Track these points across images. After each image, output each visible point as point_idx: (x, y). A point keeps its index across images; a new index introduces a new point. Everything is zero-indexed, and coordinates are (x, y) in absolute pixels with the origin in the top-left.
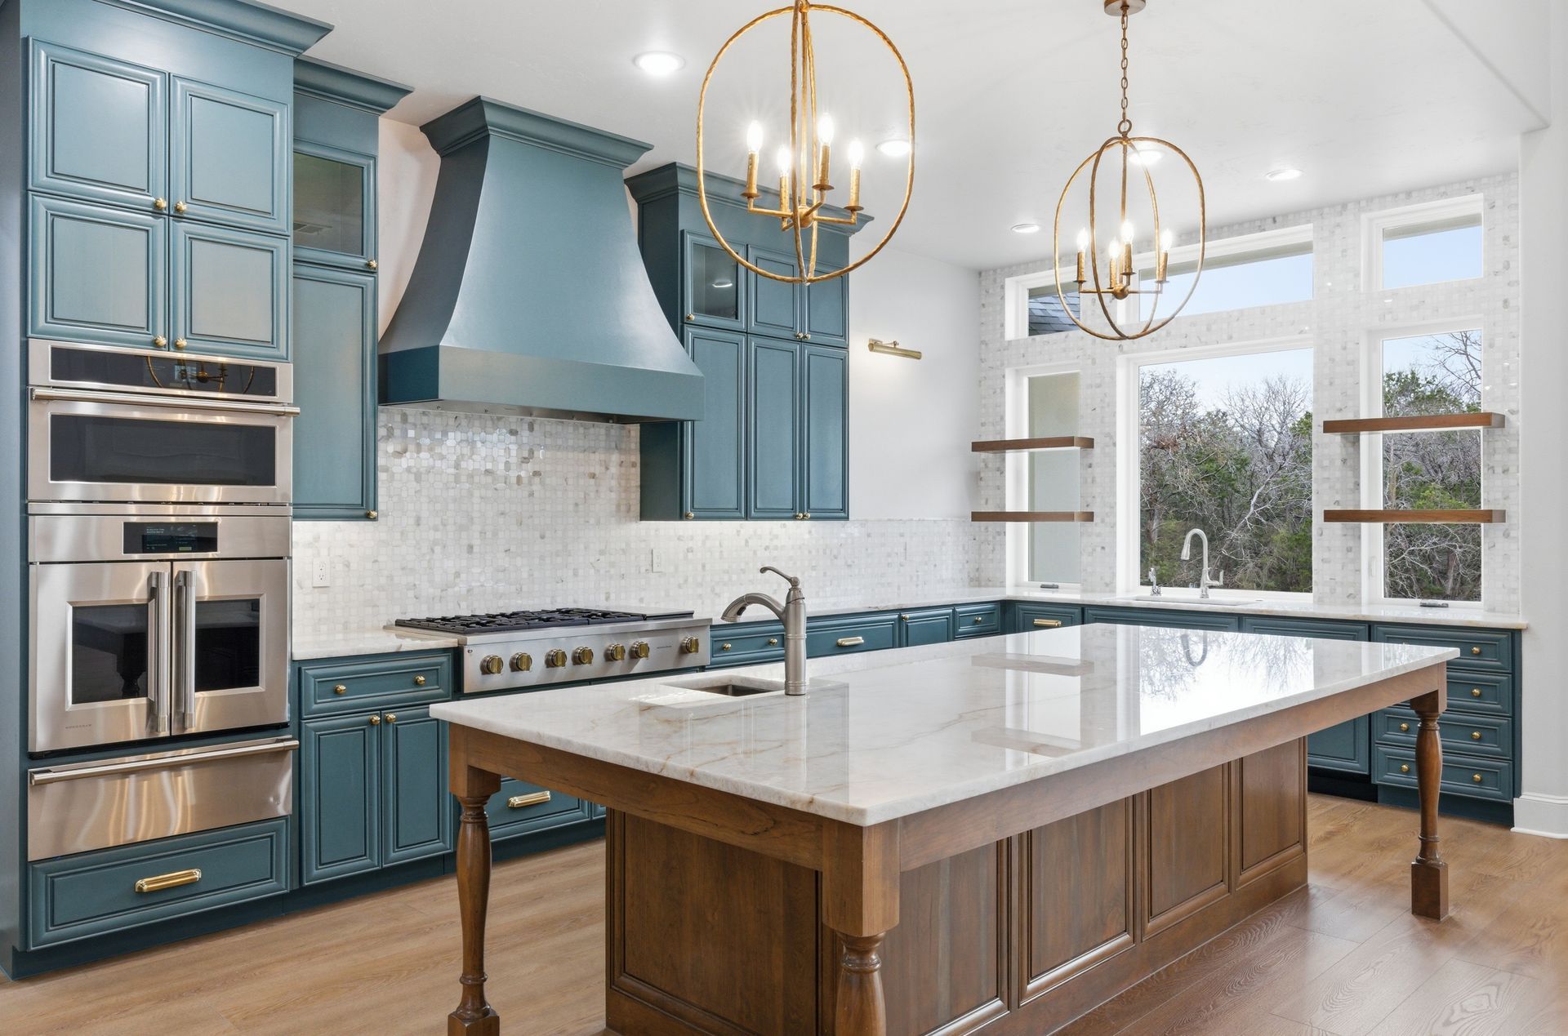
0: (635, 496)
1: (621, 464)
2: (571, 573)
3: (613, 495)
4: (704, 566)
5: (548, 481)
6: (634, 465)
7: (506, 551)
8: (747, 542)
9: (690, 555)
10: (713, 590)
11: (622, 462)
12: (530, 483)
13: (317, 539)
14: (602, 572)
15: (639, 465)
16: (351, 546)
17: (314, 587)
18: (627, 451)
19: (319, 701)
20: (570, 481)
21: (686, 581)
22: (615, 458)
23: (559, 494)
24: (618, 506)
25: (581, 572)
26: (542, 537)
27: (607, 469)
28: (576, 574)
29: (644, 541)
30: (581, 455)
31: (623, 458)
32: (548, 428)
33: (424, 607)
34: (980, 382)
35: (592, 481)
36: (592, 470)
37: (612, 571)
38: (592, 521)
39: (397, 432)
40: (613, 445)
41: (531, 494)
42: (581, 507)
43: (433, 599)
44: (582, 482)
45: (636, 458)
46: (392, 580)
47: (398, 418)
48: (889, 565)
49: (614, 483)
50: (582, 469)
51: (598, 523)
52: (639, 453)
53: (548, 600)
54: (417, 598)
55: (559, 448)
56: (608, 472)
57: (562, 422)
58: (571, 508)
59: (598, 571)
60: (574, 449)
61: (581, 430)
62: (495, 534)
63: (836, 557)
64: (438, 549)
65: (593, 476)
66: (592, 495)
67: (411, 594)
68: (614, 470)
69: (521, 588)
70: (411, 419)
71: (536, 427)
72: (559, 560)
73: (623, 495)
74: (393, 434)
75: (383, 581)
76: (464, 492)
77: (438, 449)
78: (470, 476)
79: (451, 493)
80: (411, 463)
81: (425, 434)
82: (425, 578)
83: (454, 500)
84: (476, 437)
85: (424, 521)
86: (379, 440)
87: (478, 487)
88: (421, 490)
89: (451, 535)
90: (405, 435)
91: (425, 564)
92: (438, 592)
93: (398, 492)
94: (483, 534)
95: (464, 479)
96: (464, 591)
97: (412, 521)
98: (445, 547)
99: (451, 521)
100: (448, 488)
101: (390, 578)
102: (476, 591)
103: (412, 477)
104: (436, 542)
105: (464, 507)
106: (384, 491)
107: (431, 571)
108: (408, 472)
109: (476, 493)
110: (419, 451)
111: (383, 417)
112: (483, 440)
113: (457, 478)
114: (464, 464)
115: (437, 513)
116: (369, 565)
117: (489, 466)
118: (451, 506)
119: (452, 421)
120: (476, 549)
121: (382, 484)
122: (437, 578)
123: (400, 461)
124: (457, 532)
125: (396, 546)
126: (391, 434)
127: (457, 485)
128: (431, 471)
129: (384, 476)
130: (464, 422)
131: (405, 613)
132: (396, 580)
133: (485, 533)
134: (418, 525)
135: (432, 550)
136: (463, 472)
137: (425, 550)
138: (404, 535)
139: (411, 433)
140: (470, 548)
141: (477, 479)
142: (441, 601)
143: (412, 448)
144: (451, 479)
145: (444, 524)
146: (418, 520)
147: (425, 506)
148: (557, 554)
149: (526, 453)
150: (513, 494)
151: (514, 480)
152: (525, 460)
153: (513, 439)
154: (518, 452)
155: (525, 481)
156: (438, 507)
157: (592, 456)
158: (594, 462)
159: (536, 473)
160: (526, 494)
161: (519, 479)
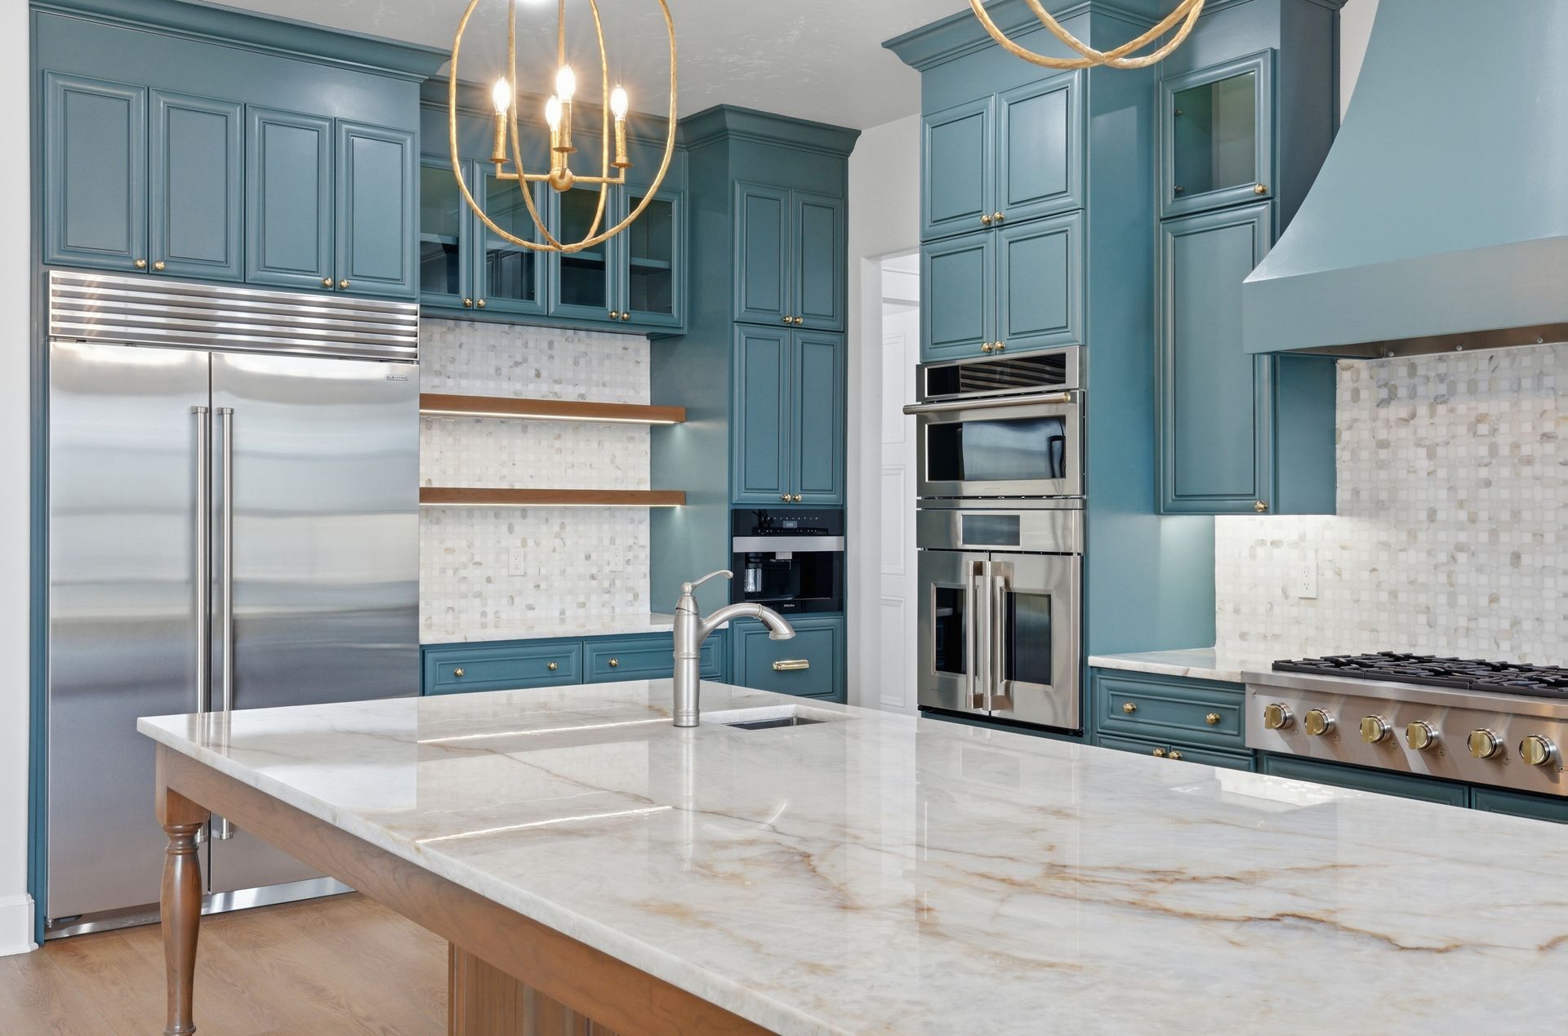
13: (1303, 538)
16: (1343, 548)
17: (1300, 598)
19: (1112, 716)
33: (1443, 641)
39: (1402, 392)
43: (1456, 630)
46: (1396, 597)
47: (1404, 372)
54: (1431, 627)
62: (1561, 538)
64: (1462, 557)
67: (1423, 619)
70: (1421, 371)
74: (1396, 395)
75: (1384, 597)
76: (1505, 472)
77: (1461, 409)
78: (1516, 446)
79: (1484, 473)
80: (1422, 433)
81: (1442, 389)
82: (1443, 599)
83: (1488, 483)
84: (1527, 383)
85: (1441, 516)
86: (1378, 406)
87: (1529, 461)
88: (1435, 471)
89: (1484, 537)
90: (1413, 395)
91: (1442, 578)
92: (1463, 622)
93: (1403, 474)
94: (1539, 535)
95: (1504, 451)
96: (1506, 624)
97: (1423, 516)
98: (1473, 554)
99: (1483, 516)
100: (1479, 465)
101: (1394, 594)
102: (1527, 625)
103: (1422, 452)
104: (1460, 548)
105: (1505, 494)
106: (1383, 474)
107: (1452, 589)
108: (1419, 445)
109: (1526, 471)
110: (1433, 414)
111: (1383, 373)
112: (1538, 387)
113: (1493, 450)
114: (1504, 428)
115: (1461, 504)
116: (1365, 575)
117: (1549, 427)
118: (1484, 493)
119: (1484, 365)
120: (1526, 559)
121: (1381, 465)
122: (1462, 600)
123: (1404, 432)
124: (1494, 533)
125: (1401, 551)
126: (1392, 397)
127: (1494, 461)
128: (1452, 441)
129: (1383, 454)
130: (1504, 363)
131: (1415, 646)
132: (1402, 597)
133: (1542, 535)
134: (1433, 521)
135: (1454, 559)
136: (1504, 441)
137: (1443, 557)
138: (1412, 535)
139: (1421, 390)
140: (1516, 557)
141: (1526, 450)
142: (1467, 636)
143: (1423, 411)
144: (1483, 451)
145: (1473, 520)
146: (1432, 515)
147: (1443, 494)
156: (1462, 494)
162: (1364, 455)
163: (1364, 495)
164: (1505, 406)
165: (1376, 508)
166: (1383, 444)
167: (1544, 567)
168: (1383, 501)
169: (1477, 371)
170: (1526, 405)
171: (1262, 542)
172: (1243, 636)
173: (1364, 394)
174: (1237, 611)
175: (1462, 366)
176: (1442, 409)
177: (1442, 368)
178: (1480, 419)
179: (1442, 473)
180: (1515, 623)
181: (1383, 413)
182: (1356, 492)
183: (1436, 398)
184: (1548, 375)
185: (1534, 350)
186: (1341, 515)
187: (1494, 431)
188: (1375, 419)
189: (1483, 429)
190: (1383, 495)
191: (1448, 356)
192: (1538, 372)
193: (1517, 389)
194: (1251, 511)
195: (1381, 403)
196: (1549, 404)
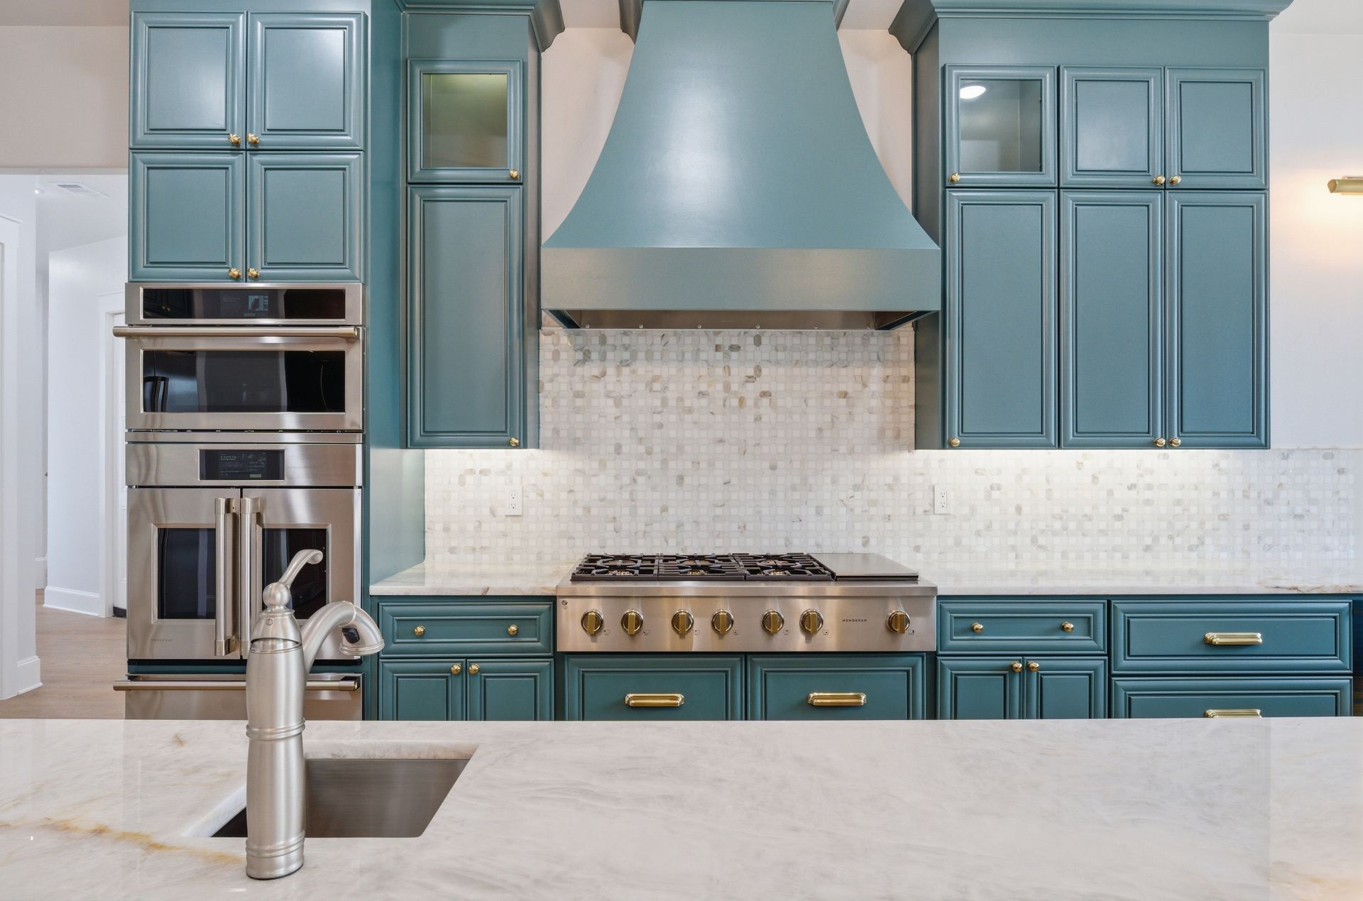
0: (909, 418)
1: (886, 379)
2: (812, 511)
3: (874, 418)
4: (1019, 509)
5: (780, 403)
6: (905, 380)
7: (725, 484)
8: (1095, 478)
9: (996, 494)
10: (1034, 540)
11: (888, 377)
12: (756, 405)
13: (509, 467)
14: (858, 511)
15: (913, 380)
16: (545, 475)
17: (507, 516)
18: (897, 363)
19: (398, 641)
20: (812, 402)
21: (989, 527)
22: (877, 372)
23: (796, 417)
24: (882, 431)
25: (827, 511)
26: (773, 468)
27: (865, 385)
28: (819, 510)
29: (922, 474)
30: (828, 371)
31: (889, 371)
32: (781, 341)
33: (626, 542)
35: (843, 402)
36: (843, 388)
37: (873, 511)
38: (843, 449)
39: (594, 356)
40: (874, 356)
41: (758, 419)
42: (827, 433)
43: (636, 533)
44: (827, 403)
45: (909, 370)
46: (589, 511)
47: (596, 340)
49: (874, 403)
50: (827, 387)
51: (851, 451)
52: (913, 363)
53: (781, 542)
54: (617, 532)
55: (797, 362)
56: (867, 389)
57: (800, 332)
58: (813, 434)
59: (852, 510)
60: (816, 363)
61: (827, 341)
62: (711, 465)
63: (1268, 503)
64: (641, 480)
65: (845, 395)
66: (843, 418)
67: (610, 526)
68: (874, 386)
69: (745, 527)
70: (610, 341)
71: (764, 340)
72: (796, 495)
73: (889, 418)
74: (590, 358)
75: (579, 511)
76: (673, 418)
77: (641, 371)
78: (680, 399)
79: (657, 418)
80: (610, 387)
81: (626, 355)
82: (626, 511)
83: (661, 426)
84: (688, 356)
85: (625, 449)
86: (575, 365)
87: (690, 411)
88: (621, 416)
89: (657, 465)
90: (603, 358)
91: (626, 495)
92: (641, 527)
93: (595, 418)
94: (696, 463)
95: (672, 403)
96: (673, 527)
97: (611, 449)
98: (649, 477)
99: (657, 449)
100: (654, 413)
101: (587, 509)
102: (688, 527)
103: (611, 402)
104: (639, 473)
105: (672, 434)
106: (579, 418)
107: (633, 503)
108: (608, 397)
109: (688, 418)
110: (619, 374)
111: (580, 340)
112: (696, 359)
113: (664, 402)
114: (672, 386)
115: (640, 440)
116: (564, 495)
117: (703, 387)
118: (657, 433)
119: (657, 340)
120: (687, 480)
121: (577, 411)
122: (641, 511)
123: (597, 387)
124: (664, 462)
125: (594, 476)
126: (587, 357)
127: (665, 410)
128: (633, 395)
129: (579, 402)
130: (673, 340)
131: (604, 547)
132: (594, 511)
133: (699, 463)
134: (619, 454)
135: (634, 481)
136: (672, 395)
137: (626, 480)
138: (603, 464)
139: (610, 355)
140: (680, 479)
141: (688, 403)
142: (644, 537)
143: (611, 371)
144: (657, 403)
145: (649, 452)
146: (618, 448)
147: (627, 433)
148: (794, 488)
149: (751, 372)
150: (735, 418)
151: (735, 402)
152: (750, 379)
153: (734, 355)
154: (740, 371)
155: (750, 402)
156: (641, 434)
157: (843, 371)
158: (846, 379)
159: (764, 394)
160: (751, 418)
161: (742, 401)
162: (563, 402)
163: (563, 433)
164: (673, 371)
165: (573, 443)
166: (579, 395)
167: (700, 485)
168: (578, 438)
169: (652, 344)
170: (688, 371)
171: (472, 471)
172: (452, 550)
173: (563, 355)
174: (446, 529)
175: (642, 340)
176: (626, 370)
177: (626, 340)
178: (655, 379)
179: (626, 418)
180: (680, 526)
181: (579, 370)
182: (556, 431)
183: (621, 362)
184: (703, 351)
185: (693, 333)
186: (544, 449)
187: (665, 388)
188: (572, 375)
189: (657, 386)
190: (579, 434)
191: (631, 332)
192: (696, 348)
193: (681, 359)
194: (508, 445)
195: (577, 363)
196: (704, 371)
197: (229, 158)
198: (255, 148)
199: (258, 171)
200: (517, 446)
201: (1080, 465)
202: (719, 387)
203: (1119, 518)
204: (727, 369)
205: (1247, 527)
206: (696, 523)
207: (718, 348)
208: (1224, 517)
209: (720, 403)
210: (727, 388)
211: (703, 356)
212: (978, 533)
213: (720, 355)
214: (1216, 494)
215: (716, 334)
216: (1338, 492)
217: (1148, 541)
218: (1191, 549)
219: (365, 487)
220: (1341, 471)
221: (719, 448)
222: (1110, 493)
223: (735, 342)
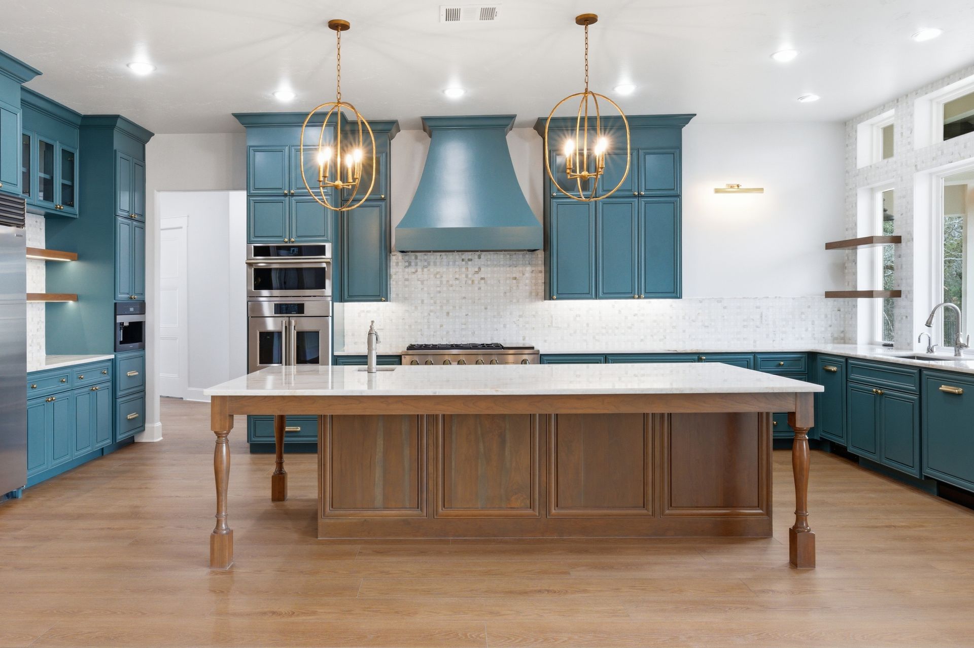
0: (541, 288)
1: (532, 272)
2: (502, 326)
4: (588, 325)
5: (489, 282)
6: (541, 272)
7: (466, 315)
8: (620, 312)
9: (578, 319)
10: (594, 337)
11: (533, 271)
12: (479, 283)
13: (379, 309)
14: (521, 326)
15: (543, 272)
16: (393, 312)
18: (536, 265)
20: (502, 282)
21: (575, 332)
22: (529, 269)
23: (495, 288)
24: (531, 293)
25: (508, 326)
26: (486, 309)
27: (523, 274)
28: (505, 326)
29: (547, 311)
30: (508, 269)
31: (534, 269)
32: (489, 257)
33: (426, 339)
34: (845, 199)
35: (514, 281)
36: (514, 275)
37: (527, 326)
38: (514, 301)
39: (413, 264)
40: (527, 262)
41: (480, 289)
42: (508, 294)
43: (430, 336)
44: (508, 282)
45: (542, 268)
47: (413, 257)
48: (744, 326)
49: (527, 281)
50: (508, 275)
51: (518, 301)
52: (543, 265)
53: (489, 339)
54: (422, 336)
55: (495, 266)
56: (524, 276)
57: (497, 254)
58: (502, 294)
59: (518, 326)
60: (503, 266)
61: (508, 256)
62: (460, 308)
63: (693, 321)
64: (432, 314)
65: (515, 278)
66: (514, 288)
67: (419, 333)
68: (527, 275)
69: (474, 333)
70: (419, 258)
71: (482, 257)
72: (495, 320)
73: (534, 288)
75: (407, 327)
76: (445, 289)
77: (432, 270)
78: (448, 281)
79: (438, 289)
80: (419, 277)
81: (426, 264)
82: (426, 327)
83: (440, 292)
84: (451, 263)
85: (425, 302)
87: (452, 286)
89: (438, 308)
90: (416, 265)
91: (426, 321)
92: (432, 333)
94: (454, 307)
95: (444, 282)
96: (445, 333)
97: (420, 302)
98: (435, 313)
99: (438, 302)
100: (437, 287)
101: (410, 326)
102: (451, 333)
103: (419, 283)
104: (431, 311)
105: (445, 295)
106: (407, 289)
107: (429, 324)
108: (418, 280)
109: (451, 288)
110: (423, 271)
111: (407, 258)
112: (454, 265)
113: (441, 282)
114: (444, 276)
115: (432, 298)
116: (401, 321)
117: (457, 276)
118: (438, 295)
119: (438, 257)
120: (451, 314)
121: (406, 286)
122: (432, 327)
123: (414, 276)
124: (441, 306)
125: (413, 313)
126: (410, 265)
127: (441, 286)
128: (429, 279)
129: (407, 283)
130: (445, 258)
132: (413, 327)
134: (423, 304)
135: (429, 314)
136: (444, 280)
137: (426, 314)
138: (416, 308)
139: (419, 263)
140: (448, 314)
141: (451, 283)
142: (433, 337)
143: (420, 270)
144: (438, 282)
145: (435, 303)
146: (422, 302)
147: (426, 295)
148: (494, 317)
149: (477, 269)
150: (470, 288)
151: (470, 282)
152: (477, 272)
153: (470, 263)
154: (472, 269)
155: (476, 282)
156: (432, 295)
157: (514, 269)
158: (516, 272)
159: (482, 279)
160: (476, 288)
161: (473, 281)
162: (400, 283)
163: (400, 295)
164: (445, 270)
165: (405, 299)
166: (407, 280)
167: (456, 316)
169: (436, 260)
170: (451, 270)
171: (363, 311)
172: (355, 343)
173: (400, 264)
174: (353, 335)
175: (432, 257)
176: (426, 270)
177: (426, 257)
178: (437, 273)
179: (425, 289)
180: (448, 332)
181: (407, 270)
182: (397, 295)
183: (424, 266)
184: (457, 261)
185: (453, 254)
186: (392, 302)
187: (441, 277)
188: (404, 272)
189: (438, 276)
190: (406, 296)
191: (428, 255)
192: (454, 260)
193: (448, 265)
194: (381, 301)
195: (406, 267)
196: (457, 270)
197: (283, 198)
198: (293, 195)
199: (294, 202)
200: (384, 301)
201: (613, 306)
202: (464, 276)
203: (630, 328)
204: (467, 268)
205: (684, 331)
206: (454, 331)
207: (463, 260)
208: (674, 327)
209: (464, 282)
210: (467, 276)
211: (457, 263)
212: (571, 335)
213: (464, 263)
214: (671, 318)
215: (462, 254)
216: (723, 316)
217: (642, 337)
218: (660, 340)
219: (333, 317)
220: (725, 308)
221: (464, 301)
222: (626, 318)
223: (470, 257)
